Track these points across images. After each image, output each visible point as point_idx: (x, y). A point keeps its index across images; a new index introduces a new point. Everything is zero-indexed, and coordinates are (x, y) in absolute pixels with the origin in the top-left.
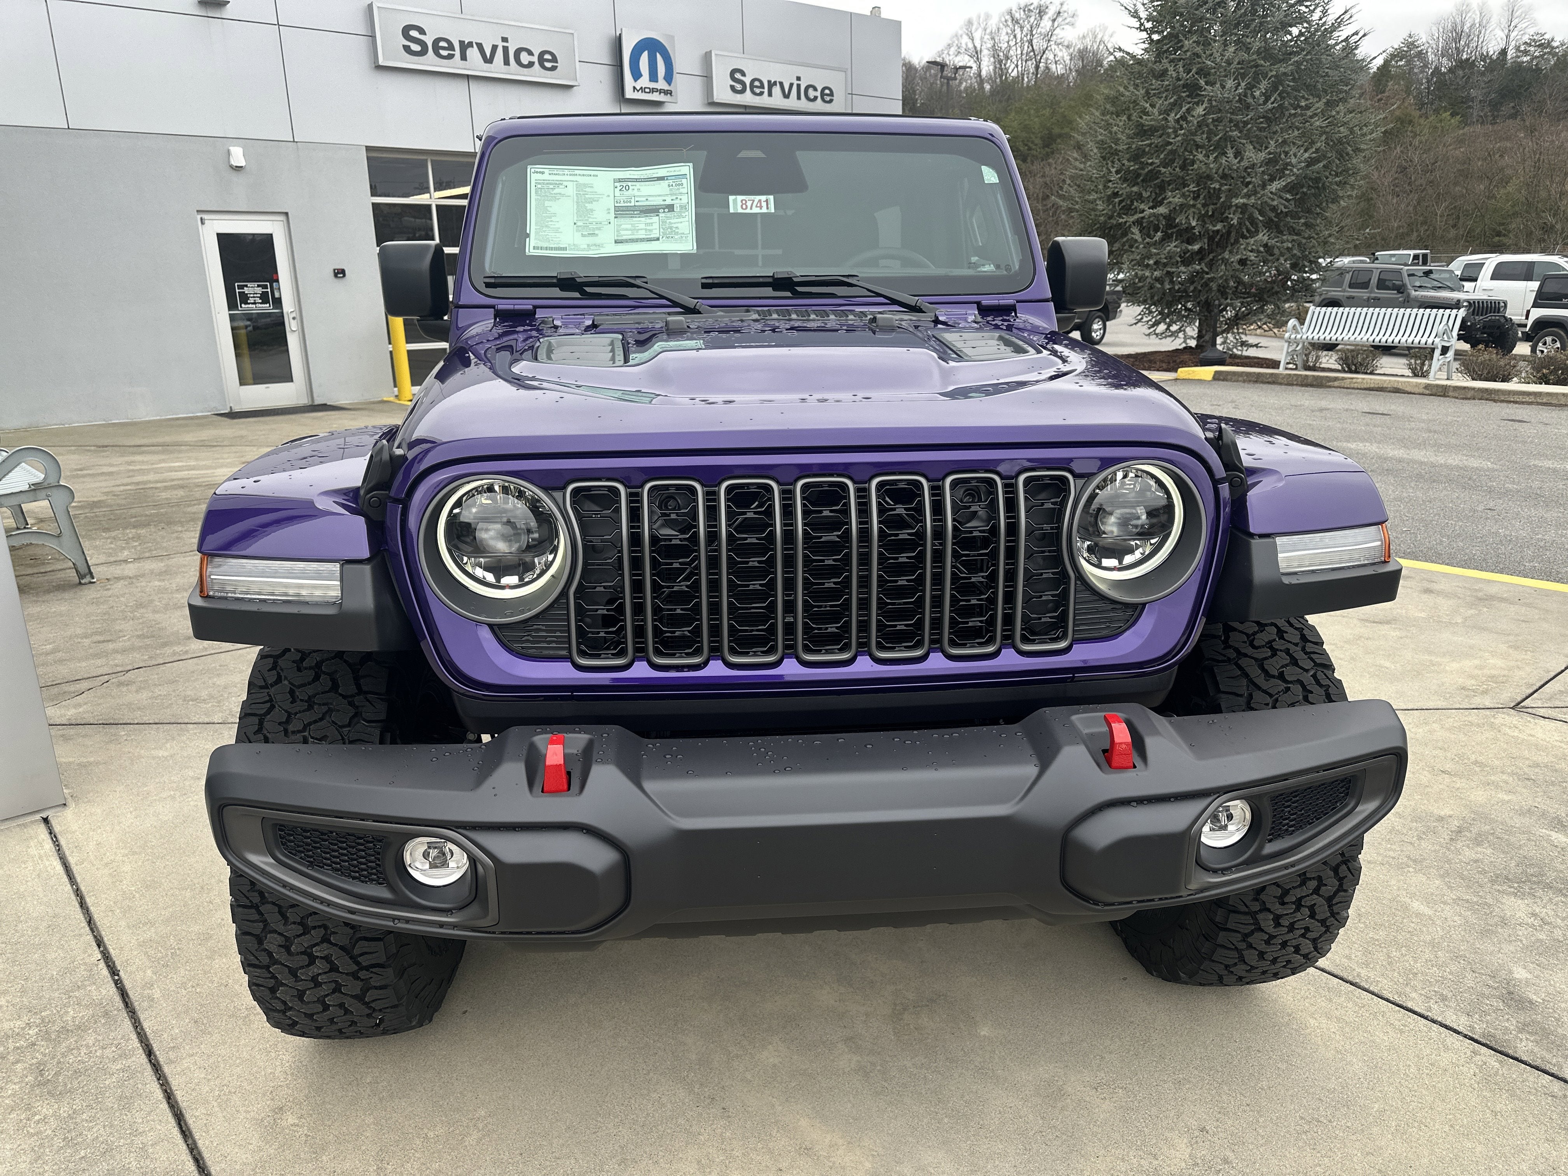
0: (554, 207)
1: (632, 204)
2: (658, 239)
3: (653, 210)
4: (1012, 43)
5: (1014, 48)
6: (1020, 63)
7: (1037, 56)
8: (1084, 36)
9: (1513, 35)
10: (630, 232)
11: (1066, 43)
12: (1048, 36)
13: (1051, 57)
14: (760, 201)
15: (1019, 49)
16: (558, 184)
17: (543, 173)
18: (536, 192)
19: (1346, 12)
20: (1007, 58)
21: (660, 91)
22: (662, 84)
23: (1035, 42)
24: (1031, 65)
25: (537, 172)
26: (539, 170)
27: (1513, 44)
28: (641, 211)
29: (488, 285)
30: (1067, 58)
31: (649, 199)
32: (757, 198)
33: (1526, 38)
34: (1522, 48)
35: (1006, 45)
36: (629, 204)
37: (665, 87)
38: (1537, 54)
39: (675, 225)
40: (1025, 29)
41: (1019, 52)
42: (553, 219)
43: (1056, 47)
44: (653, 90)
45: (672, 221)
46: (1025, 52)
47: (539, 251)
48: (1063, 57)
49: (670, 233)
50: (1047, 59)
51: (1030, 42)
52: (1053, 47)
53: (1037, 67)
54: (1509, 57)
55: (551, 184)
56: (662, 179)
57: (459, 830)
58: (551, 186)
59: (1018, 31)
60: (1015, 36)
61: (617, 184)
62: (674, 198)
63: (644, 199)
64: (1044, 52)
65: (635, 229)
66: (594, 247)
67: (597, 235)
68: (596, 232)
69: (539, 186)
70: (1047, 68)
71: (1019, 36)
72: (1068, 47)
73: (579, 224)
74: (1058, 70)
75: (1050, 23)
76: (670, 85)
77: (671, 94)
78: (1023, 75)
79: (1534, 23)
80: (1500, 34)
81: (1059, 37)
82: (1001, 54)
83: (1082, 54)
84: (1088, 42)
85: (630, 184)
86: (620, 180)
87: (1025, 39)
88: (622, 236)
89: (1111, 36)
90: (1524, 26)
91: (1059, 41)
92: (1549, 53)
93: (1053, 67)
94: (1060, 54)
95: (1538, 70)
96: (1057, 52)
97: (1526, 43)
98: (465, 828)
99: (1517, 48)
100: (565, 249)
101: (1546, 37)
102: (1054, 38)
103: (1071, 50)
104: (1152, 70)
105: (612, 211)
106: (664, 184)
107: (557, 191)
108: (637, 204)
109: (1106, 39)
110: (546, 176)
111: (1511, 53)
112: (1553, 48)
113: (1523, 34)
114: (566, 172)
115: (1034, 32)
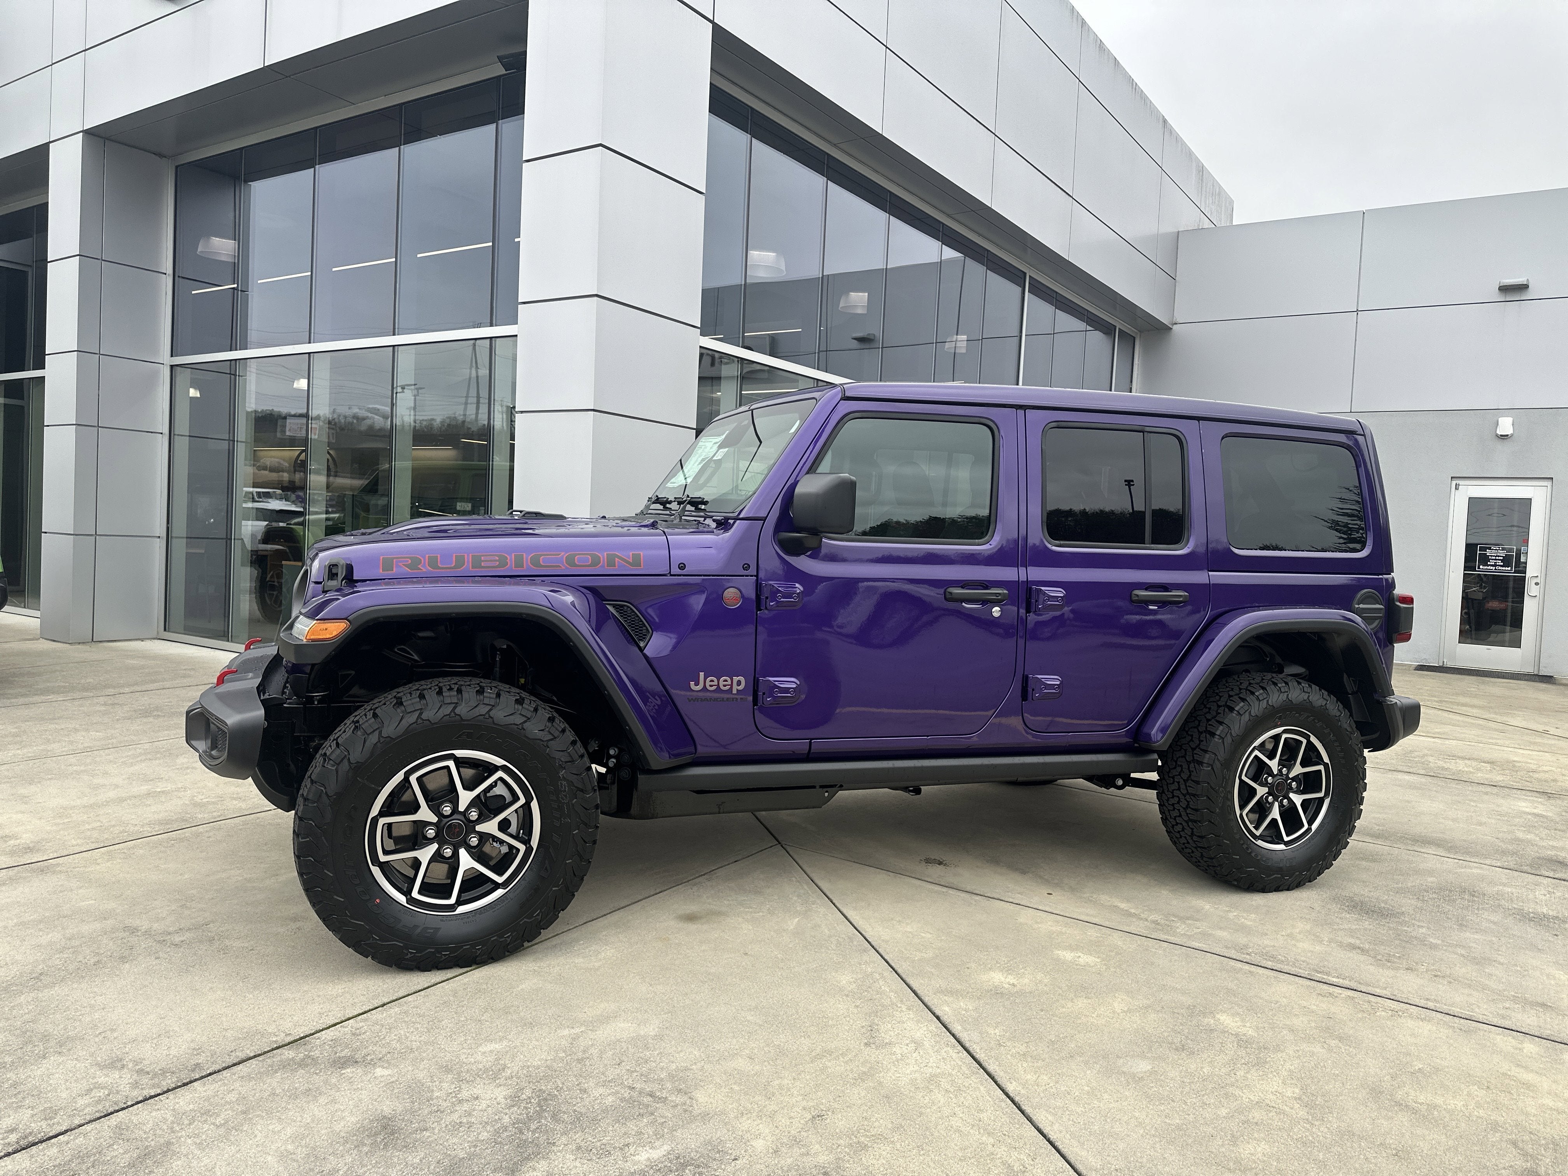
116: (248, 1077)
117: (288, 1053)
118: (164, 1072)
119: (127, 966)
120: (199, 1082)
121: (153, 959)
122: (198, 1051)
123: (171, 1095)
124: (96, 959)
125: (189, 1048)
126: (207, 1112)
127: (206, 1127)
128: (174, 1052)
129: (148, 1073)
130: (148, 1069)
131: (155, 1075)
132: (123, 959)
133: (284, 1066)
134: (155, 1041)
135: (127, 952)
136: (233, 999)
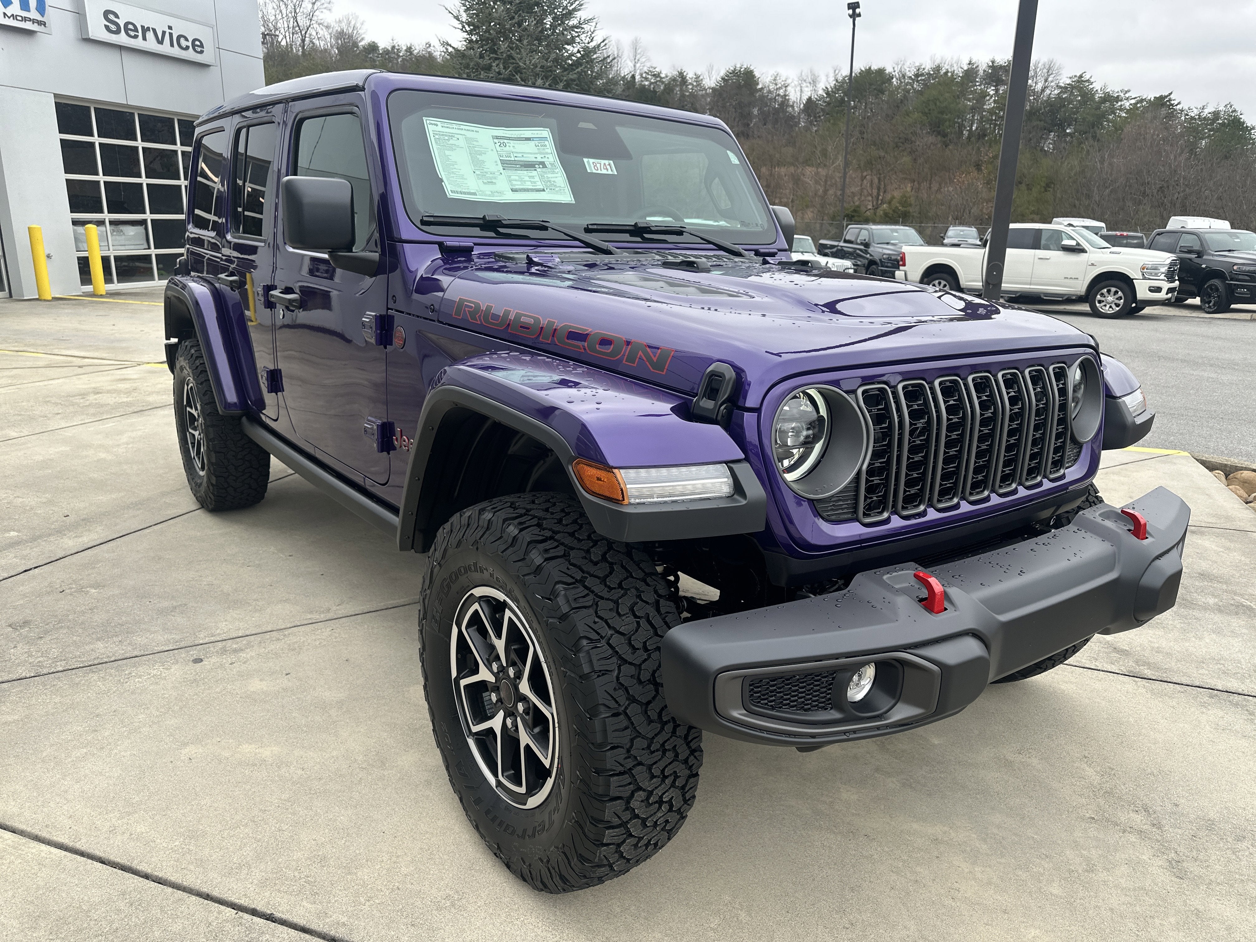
0: (454, 156)
1: (513, 159)
2: (544, 190)
3: (529, 166)
4: (279, 17)
5: (281, 21)
6: (287, 34)
7: (304, 32)
8: (340, 21)
9: (638, 65)
10: (519, 183)
11: (325, 24)
12: (310, 16)
13: (314, 33)
14: (605, 164)
15: (285, 23)
16: (451, 136)
17: (437, 125)
18: (436, 143)
19: (603, 41)
20: (276, 29)
21: (34, 21)
22: (34, 14)
23: (299, 18)
24: (298, 39)
25: (432, 124)
26: (433, 122)
27: (638, 72)
28: (521, 165)
29: (423, 223)
30: (328, 37)
31: (525, 155)
32: (603, 162)
33: (646, 69)
34: (644, 75)
35: (273, 18)
36: (509, 159)
37: (38, 17)
38: (652, 81)
39: (552, 180)
40: (289, 7)
41: (286, 26)
42: (456, 166)
43: (317, 26)
44: (25, 19)
45: (550, 175)
46: (291, 26)
47: (456, 195)
48: (324, 36)
49: (551, 186)
50: (310, 35)
51: (295, 18)
52: (315, 26)
53: (303, 41)
54: (637, 80)
55: (446, 136)
56: (528, 139)
57: (908, 651)
58: (446, 138)
59: (283, 7)
60: (281, 11)
61: (496, 141)
62: (543, 156)
63: (520, 155)
64: (308, 29)
65: (523, 181)
66: (496, 194)
67: (495, 183)
68: (494, 181)
69: (437, 137)
70: (311, 42)
71: (284, 11)
72: (328, 27)
73: (478, 172)
74: (321, 44)
75: (310, 6)
76: (43, 15)
77: (45, 25)
78: (291, 45)
79: (649, 60)
80: (631, 64)
81: (320, 18)
82: (270, 25)
83: (341, 35)
84: (344, 26)
85: (506, 141)
86: (497, 137)
87: (290, 15)
88: (515, 185)
89: (362, 24)
90: (644, 60)
91: (319, 21)
92: (659, 81)
93: (316, 42)
94: (321, 32)
95: (655, 92)
96: (319, 30)
97: (645, 72)
98: (910, 648)
99: (641, 75)
100: (475, 194)
101: (657, 69)
102: (315, 18)
103: (330, 31)
104: (478, 64)
105: (499, 162)
106: (532, 143)
107: (451, 142)
108: (516, 159)
109: (358, 25)
110: (439, 128)
111: (638, 78)
112: (661, 78)
113: (643, 67)
114: (454, 126)
115: (297, 11)
116: (1185, 674)
117: (1148, 673)
118: (1236, 705)
119: (1212, 815)
120: (1217, 688)
121: (1181, 807)
122: (1203, 705)
123: (1240, 691)
124: (1239, 845)
125: (1209, 710)
126: (1224, 673)
127: (1230, 668)
128: (1221, 713)
129: (1247, 710)
130: (1246, 712)
131: (1243, 707)
132: (1210, 825)
133: (1158, 669)
134: (1229, 727)
135: (1201, 834)
136: (1147, 726)
